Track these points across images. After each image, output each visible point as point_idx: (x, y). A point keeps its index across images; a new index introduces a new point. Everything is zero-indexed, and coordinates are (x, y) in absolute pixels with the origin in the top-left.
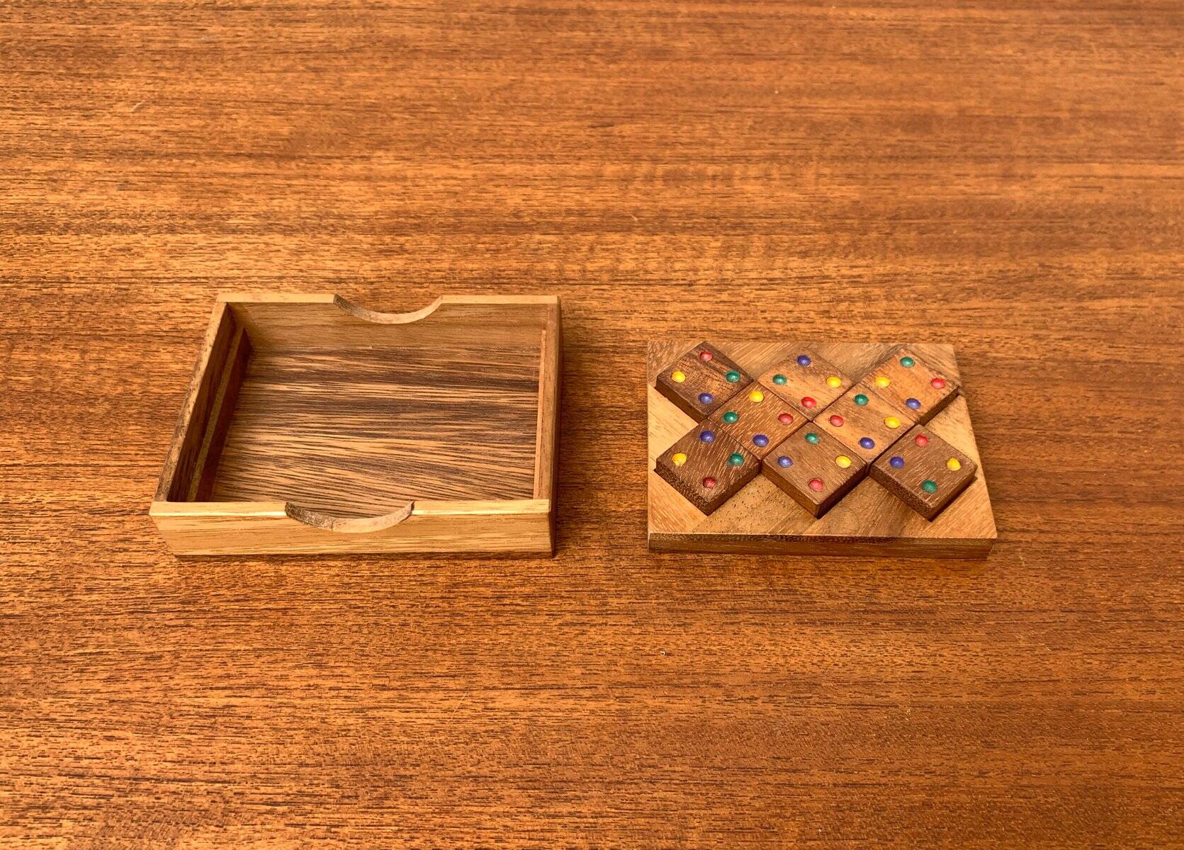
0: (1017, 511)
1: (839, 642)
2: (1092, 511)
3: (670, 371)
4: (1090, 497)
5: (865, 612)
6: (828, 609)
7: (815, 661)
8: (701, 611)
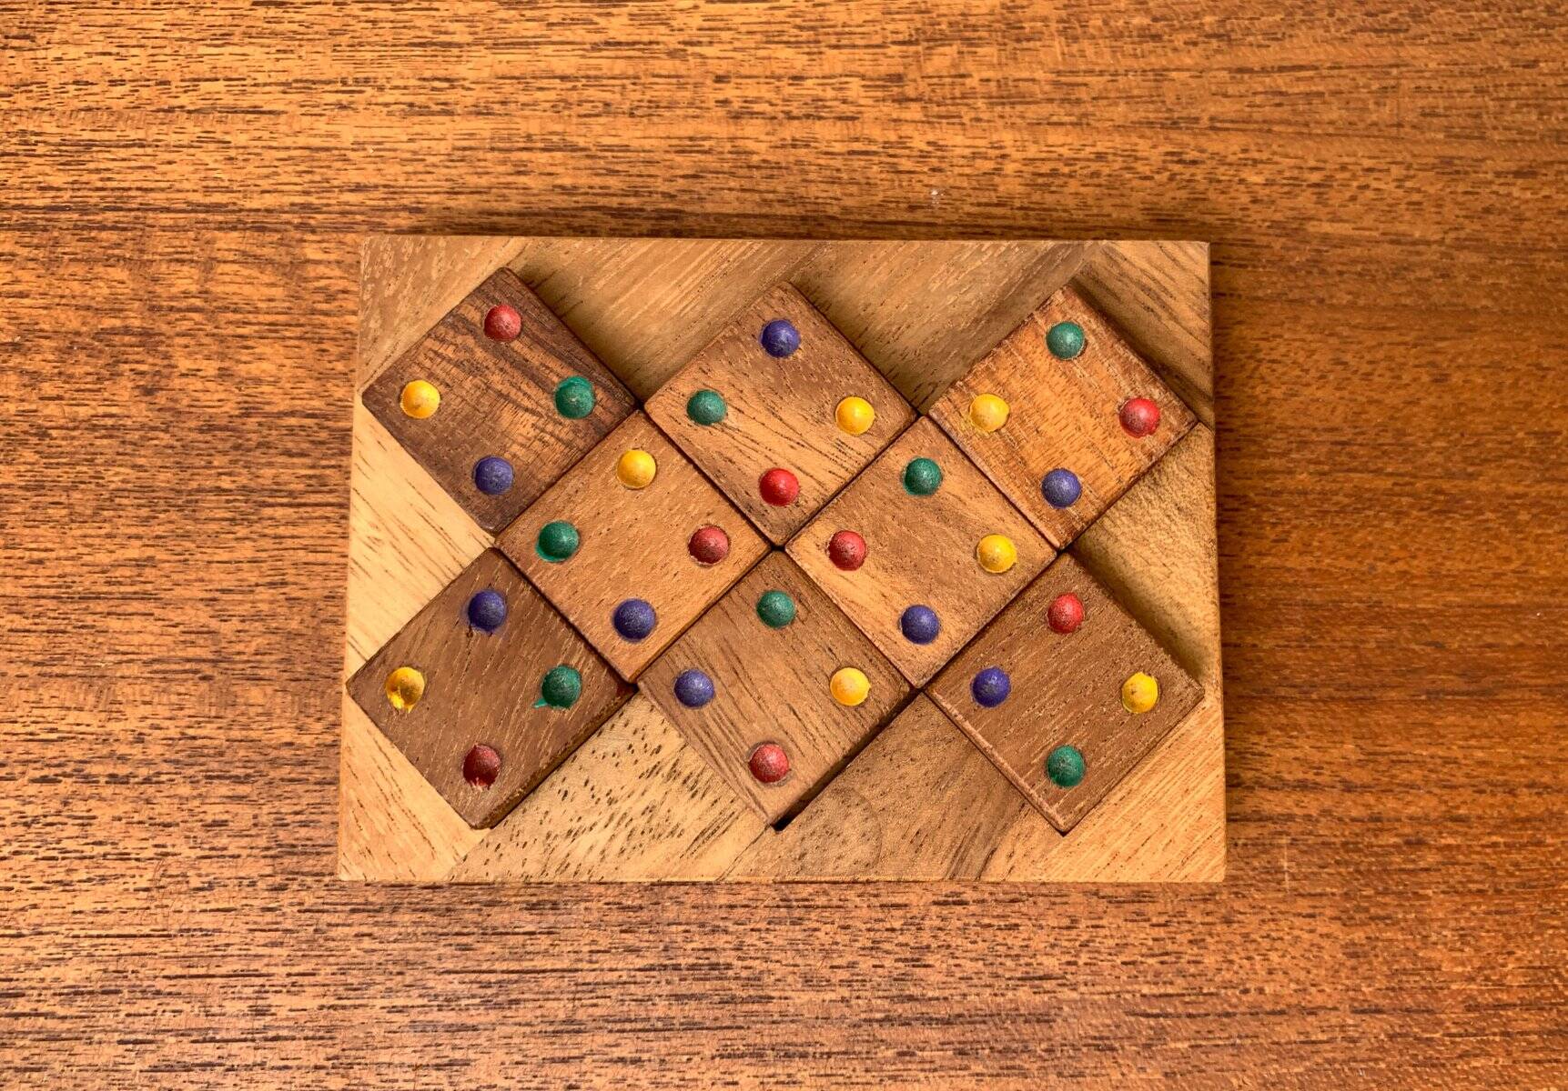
2: (1486, 723)
4: (1488, 682)
6: (796, 1017)
8: (493, 1027)
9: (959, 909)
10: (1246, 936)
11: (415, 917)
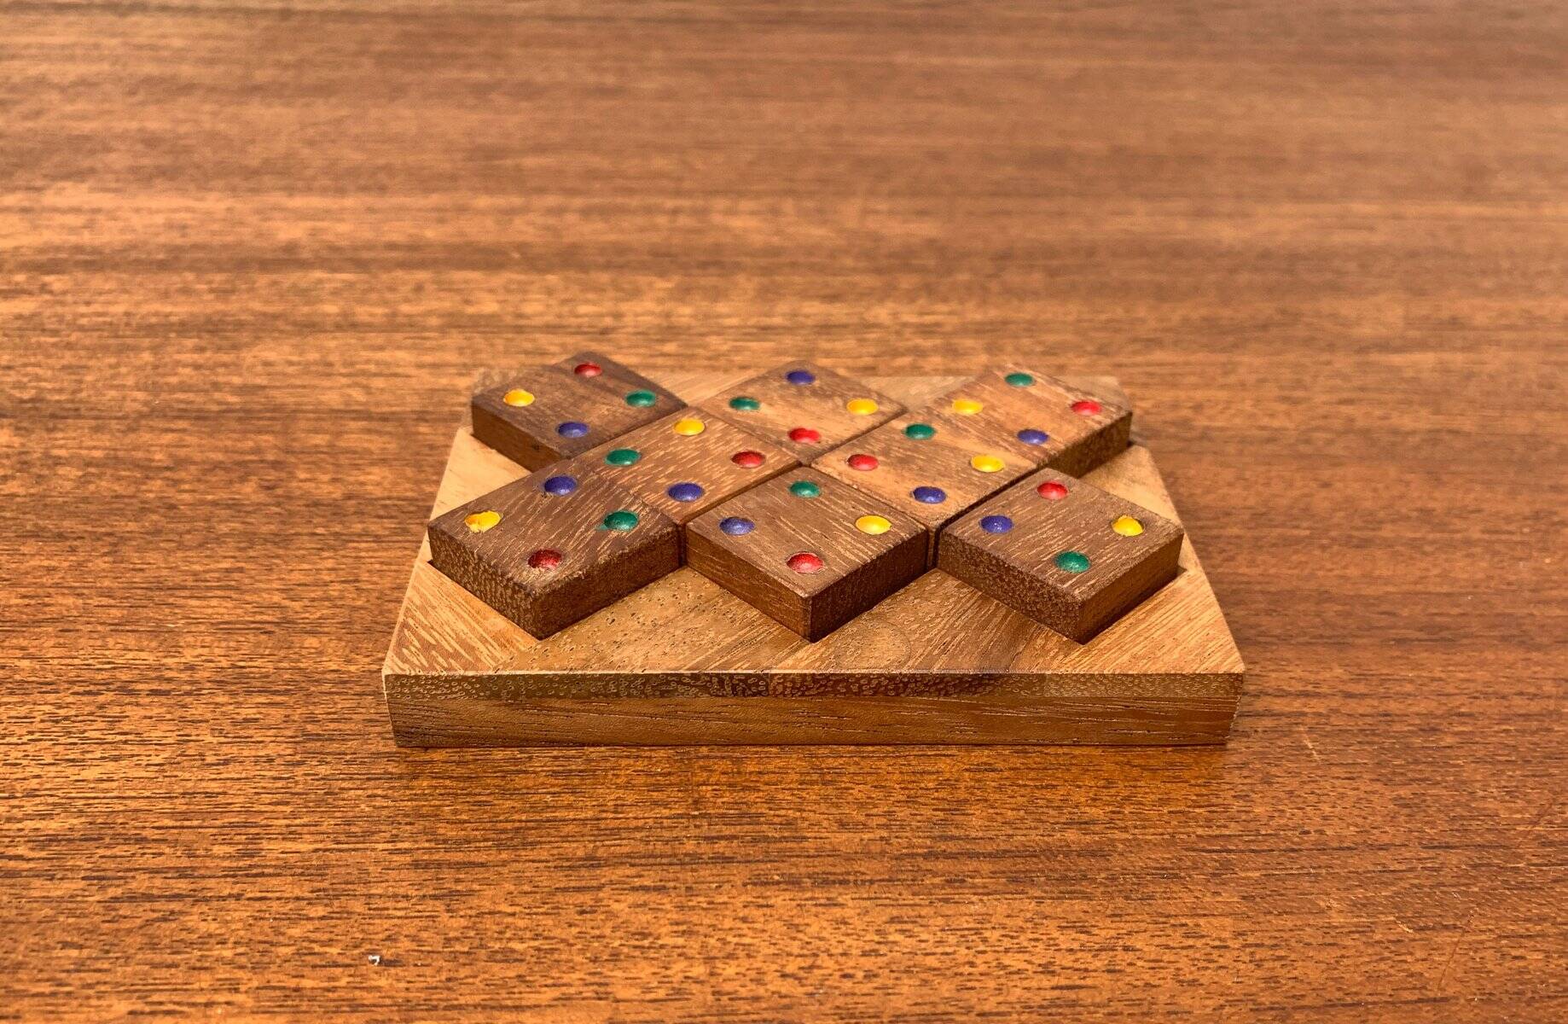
0: (1287, 660)
1: (859, 924)
2: (1458, 658)
3: (504, 389)
4: (1445, 634)
5: (931, 855)
6: (834, 853)
7: (790, 969)
8: (504, 863)
9: (992, 775)
10: (1291, 792)
11: (434, 782)
